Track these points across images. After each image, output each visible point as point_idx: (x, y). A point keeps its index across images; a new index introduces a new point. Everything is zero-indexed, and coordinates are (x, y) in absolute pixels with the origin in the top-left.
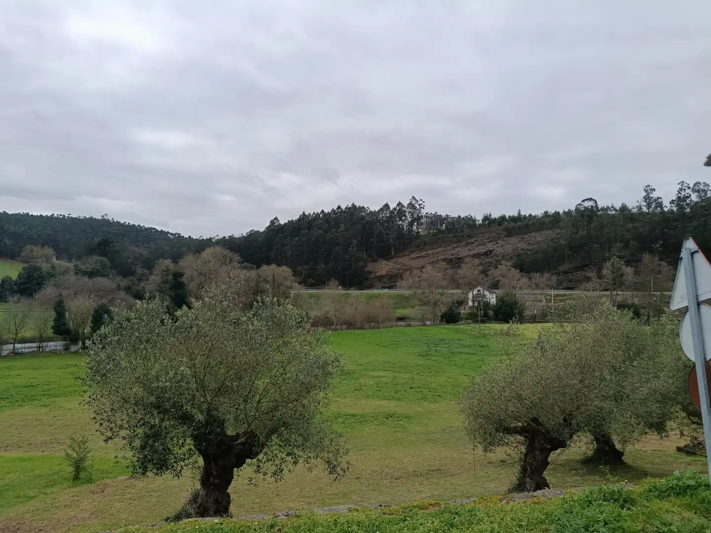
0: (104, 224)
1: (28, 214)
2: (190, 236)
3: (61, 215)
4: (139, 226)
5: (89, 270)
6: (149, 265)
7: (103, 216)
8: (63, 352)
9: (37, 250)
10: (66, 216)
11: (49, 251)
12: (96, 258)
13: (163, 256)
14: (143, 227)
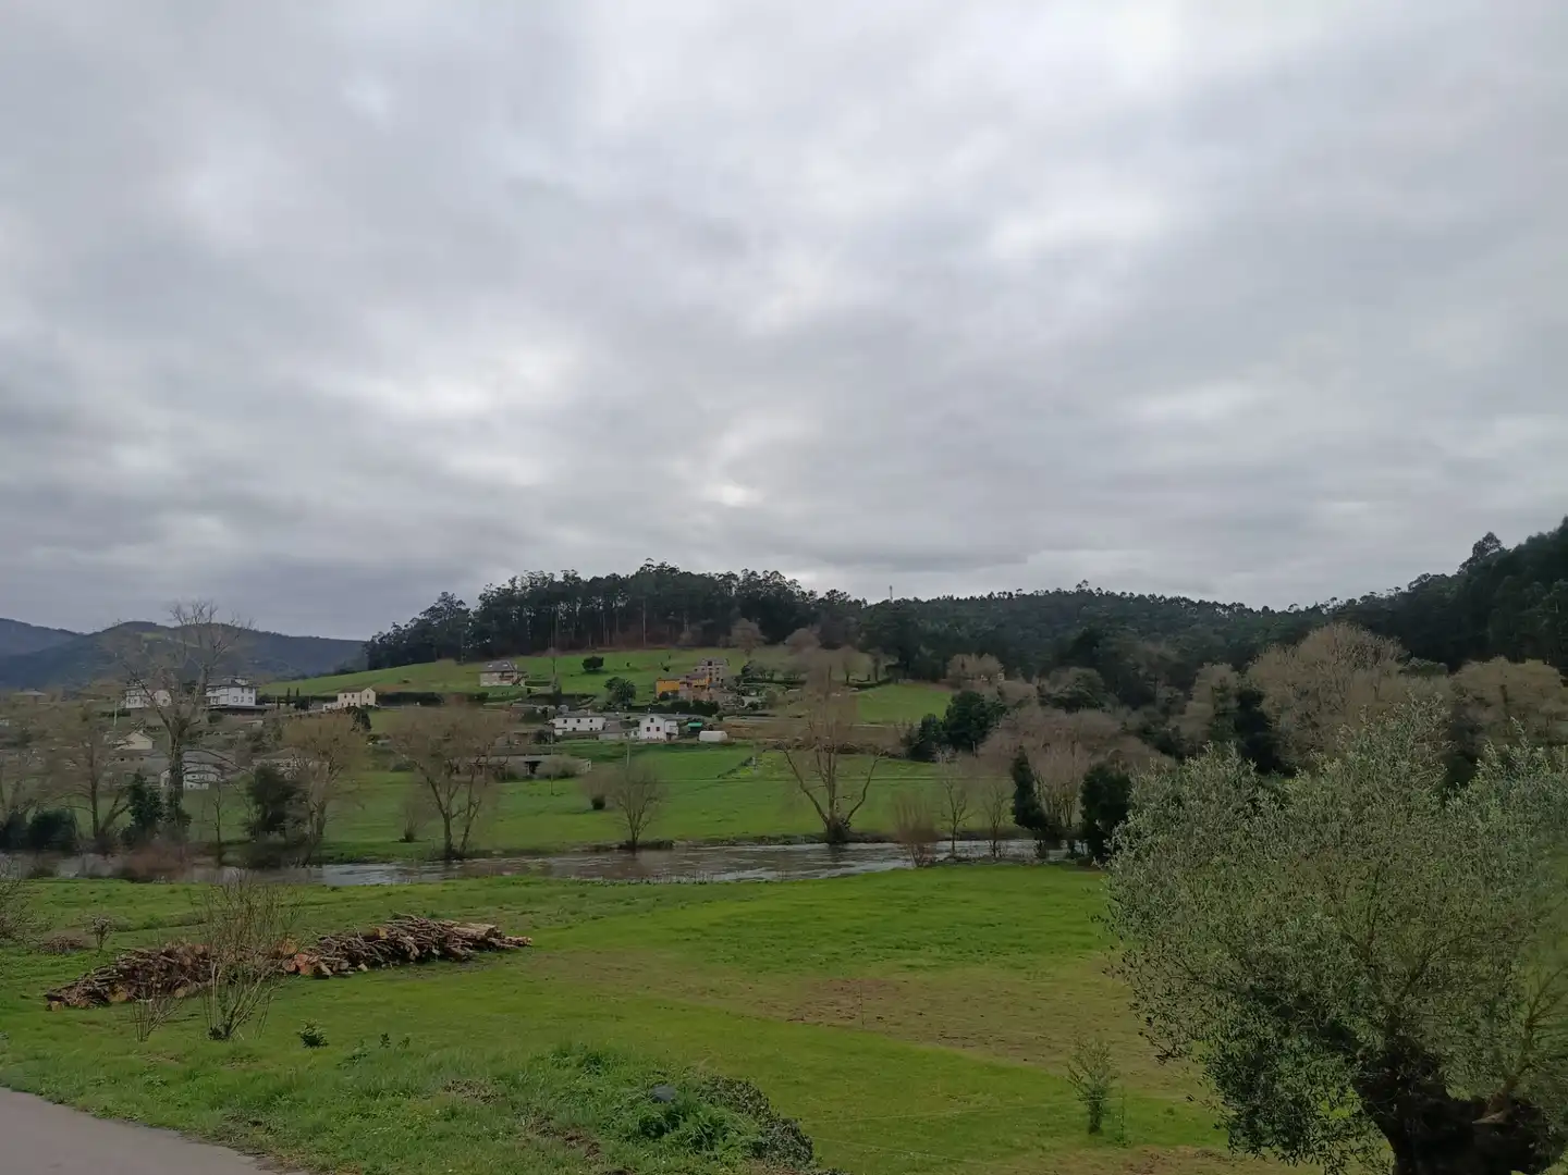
0: (1084, 597)
1: (952, 598)
2: (1266, 608)
3: (1005, 593)
4: (1153, 597)
5: (1067, 696)
6: (1183, 678)
7: (1079, 586)
8: (1037, 862)
9: (971, 663)
10: (1014, 594)
11: (991, 663)
12: (1075, 671)
13: (1210, 657)
14: (1160, 598)
